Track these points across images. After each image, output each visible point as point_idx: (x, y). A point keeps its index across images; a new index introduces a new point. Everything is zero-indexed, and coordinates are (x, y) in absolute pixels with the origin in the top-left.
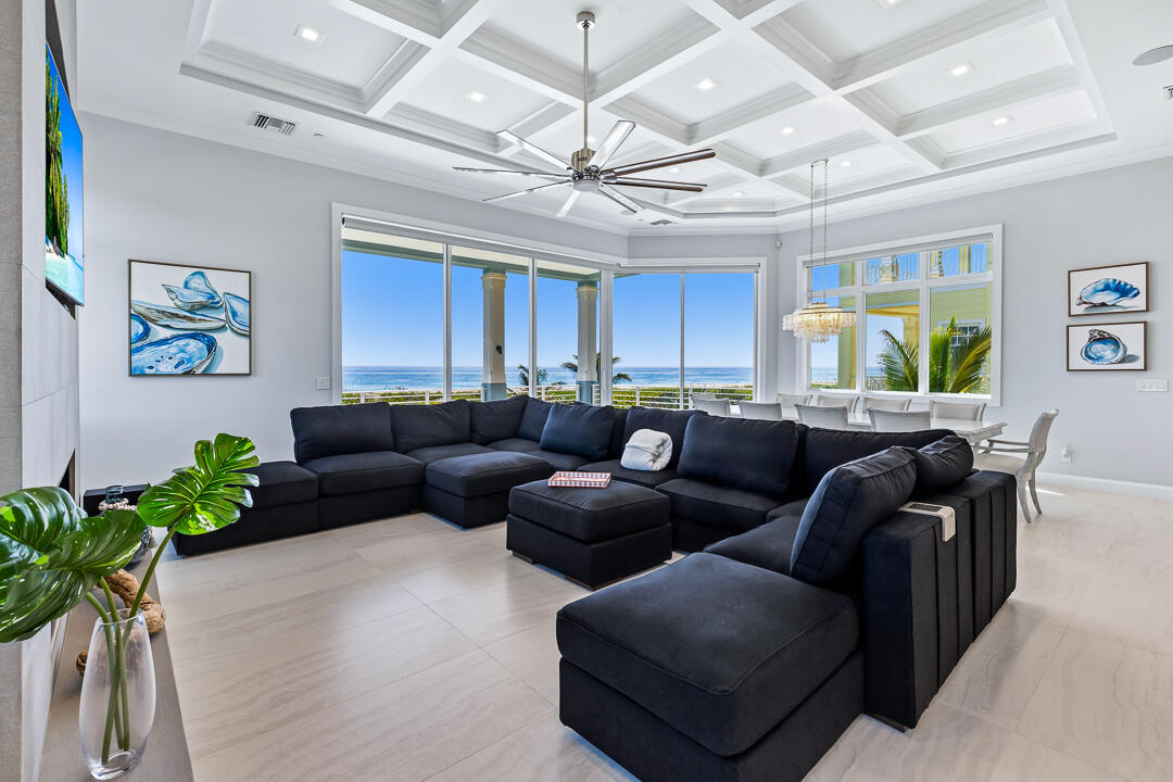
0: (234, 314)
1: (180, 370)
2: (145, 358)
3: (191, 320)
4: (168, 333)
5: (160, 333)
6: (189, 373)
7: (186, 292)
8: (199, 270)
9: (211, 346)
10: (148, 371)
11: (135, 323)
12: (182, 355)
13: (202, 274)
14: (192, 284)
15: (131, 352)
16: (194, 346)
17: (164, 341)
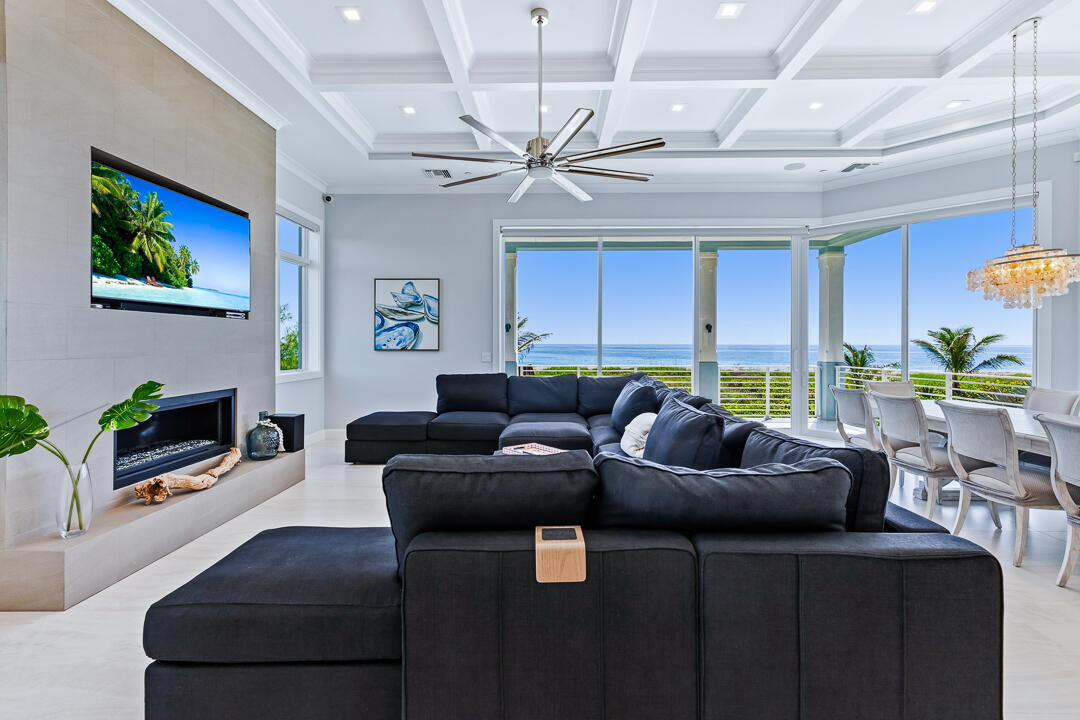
0: (429, 309)
1: (399, 347)
2: (382, 339)
3: (405, 314)
4: (394, 323)
5: (390, 323)
6: (404, 349)
7: (403, 296)
8: (410, 281)
9: (416, 330)
10: (384, 347)
11: (378, 318)
12: (400, 337)
13: (412, 284)
14: (406, 291)
15: (375, 336)
16: (407, 331)
17: (391, 329)
